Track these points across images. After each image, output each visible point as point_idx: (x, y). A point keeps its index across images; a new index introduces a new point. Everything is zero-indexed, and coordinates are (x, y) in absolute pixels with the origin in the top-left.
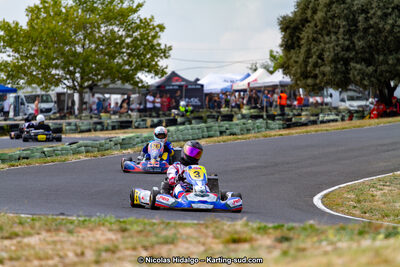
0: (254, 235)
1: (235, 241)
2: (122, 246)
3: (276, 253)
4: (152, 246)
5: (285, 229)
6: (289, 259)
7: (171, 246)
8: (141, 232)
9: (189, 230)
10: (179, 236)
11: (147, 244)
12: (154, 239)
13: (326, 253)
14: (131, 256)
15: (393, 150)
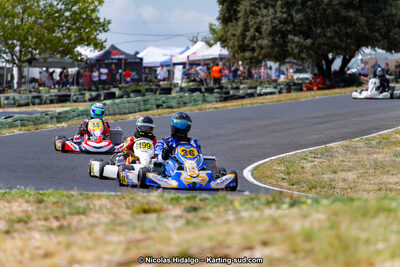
0: (165, 206)
1: (146, 211)
2: (34, 217)
3: (181, 222)
4: (64, 217)
5: (197, 199)
6: (191, 228)
7: (83, 217)
8: (57, 203)
9: (103, 201)
10: (91, 206)
11: (60, 215)
12: (66, 210)
13: (227, 222)
14: (43, 226)
15: (327, 122)
